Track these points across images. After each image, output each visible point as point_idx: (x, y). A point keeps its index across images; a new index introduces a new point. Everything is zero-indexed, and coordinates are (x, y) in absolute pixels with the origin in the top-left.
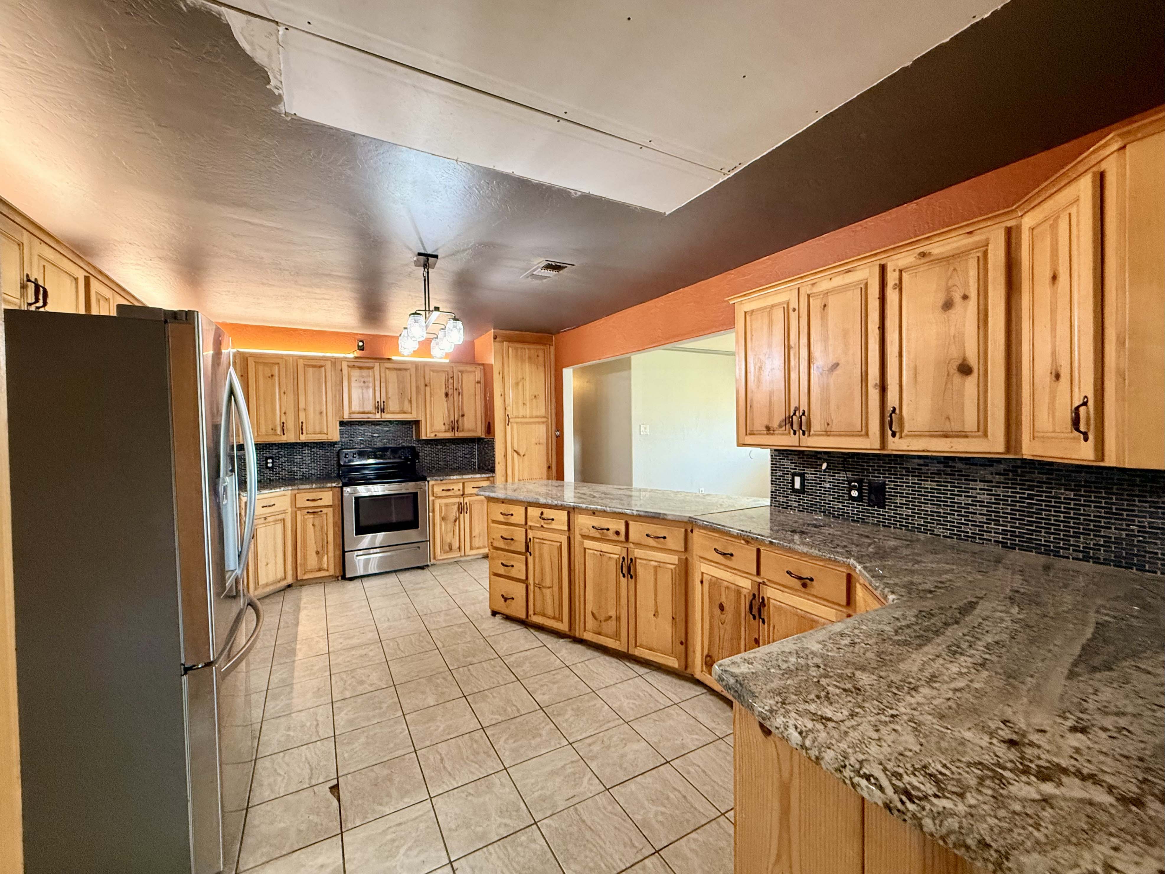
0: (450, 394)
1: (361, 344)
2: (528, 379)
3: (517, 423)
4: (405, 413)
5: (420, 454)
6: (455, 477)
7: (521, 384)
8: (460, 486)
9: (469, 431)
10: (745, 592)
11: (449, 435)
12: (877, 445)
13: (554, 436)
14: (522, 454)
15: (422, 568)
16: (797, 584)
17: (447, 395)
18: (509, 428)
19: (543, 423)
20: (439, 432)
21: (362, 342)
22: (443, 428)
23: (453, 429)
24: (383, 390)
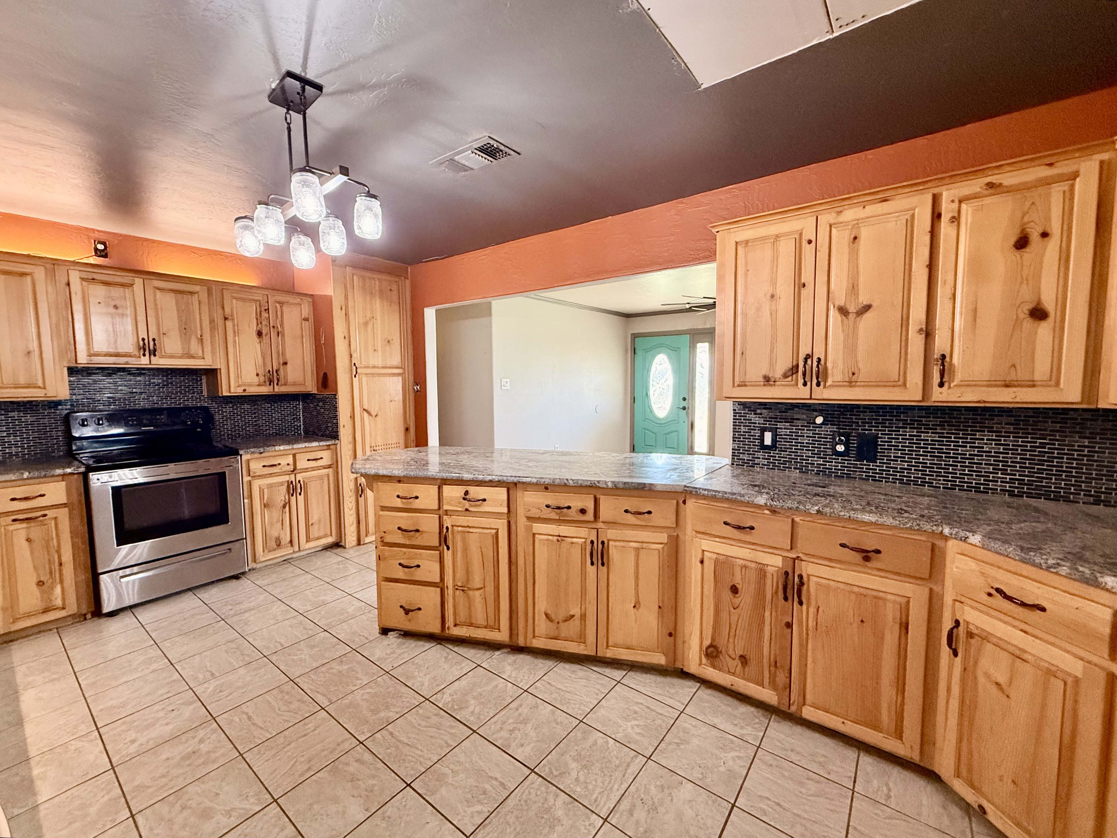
0: (264, 332)
1: (101, 247)
2: (379, 318)
3: (366, 374)
4: (192, 357)
5: (217, 417)
6: (282, 448)
7: (370, 326)
8: (290, 460)
9: (294, 384)
10: (770, 570)
11: (265, 390)
12: (919, 397)
13: (411, 390)
14: (374, 414)
15: (236, 577)
16: (857, 557)
17: (260, 334)
18: (356, 380)
19: (398, 375)
20: (250, 385)
21: (104, 243)
22: (256, 380)
23: (271, 381)
24: (151, 320)
